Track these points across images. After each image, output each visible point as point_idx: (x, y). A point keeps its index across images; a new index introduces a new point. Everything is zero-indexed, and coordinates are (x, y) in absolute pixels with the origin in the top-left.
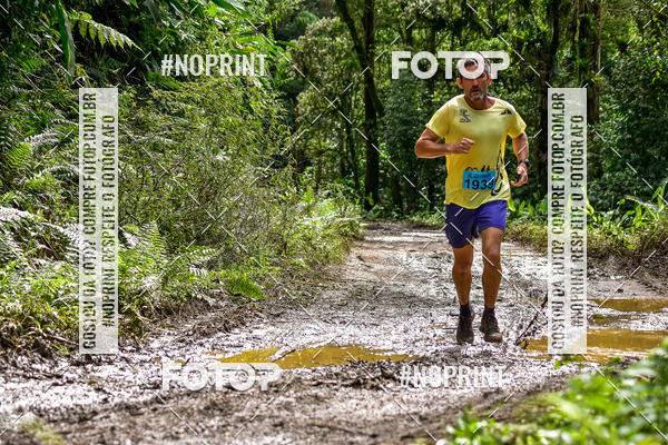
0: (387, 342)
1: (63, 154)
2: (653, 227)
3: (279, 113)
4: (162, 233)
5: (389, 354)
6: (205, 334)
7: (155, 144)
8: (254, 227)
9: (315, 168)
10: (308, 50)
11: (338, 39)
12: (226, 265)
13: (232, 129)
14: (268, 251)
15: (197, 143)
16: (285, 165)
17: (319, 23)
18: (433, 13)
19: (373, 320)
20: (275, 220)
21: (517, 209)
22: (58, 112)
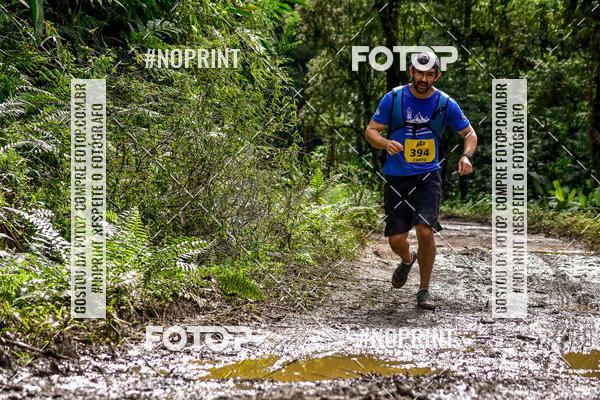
0: (406, 353)
1: (29, 127)
3: (284, 83)
4: (145, 222)
5: (408, 367)
7: (138, 117)
8: (252, 215)
9: (326, 147)
10: (320, 9)
12: (220, 260)
13: (230, 100)
14: (268, 244)
15: (188, 117)
16: (290, 144)
20: (278, 208)
21: (566, 197)
22: (24, 78)
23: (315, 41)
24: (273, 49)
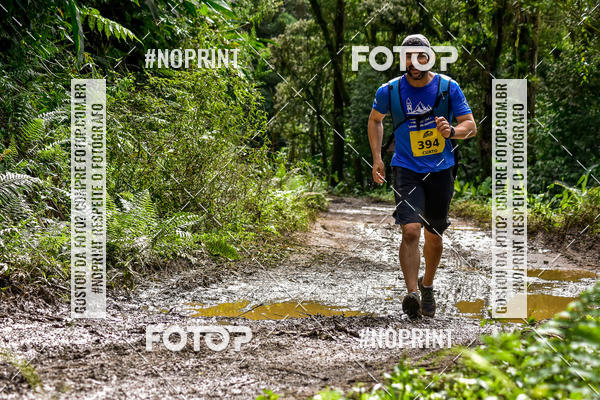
0: (343, 300)
2: (576, 209)
3: (258, 100)
4: (154, 201)
6: (187, 288)
7: (150, 123)
8: (233, 197)
9: (289, 148)
10: (286, 47)
11: (312, 38)
12: (208, 229)
13: (218, 112)
14: (244, 219)
15: (186, 124)
16: (262, 145)
17: (297, 24)
18: (395, 18)
19: (332, 281)
20: (252, 192)
21: (462, 189)
23: (282, 70)
24: (250, 75)
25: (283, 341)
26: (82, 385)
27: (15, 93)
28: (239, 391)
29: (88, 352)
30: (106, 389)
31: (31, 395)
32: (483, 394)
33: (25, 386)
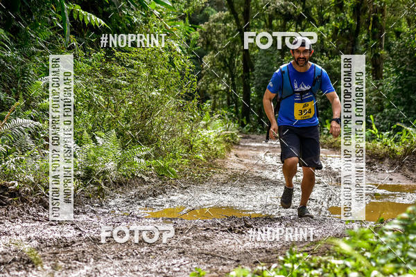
0: (250, 206)
2: (412, 142)
3: (190, 68)
4: (118, 137)
5: (251, 213)
6: (141, 198)
7: (116, 84)
8: (173, 135)
9: (212, 101)
10: (210, 31)
11: (228, 25)
12: (156, 157)
13: (163, 76)
14: (181, 150)
15: (141, 84)
16: (193, 99)
17: (217, 15)
18: (285, 11)
19: (243, 193)
20: (186, 132)
23: (207, 47)
24: (185, 51)
25: (208, 234)
26: (70, 265)
27: (22, 63)
28: (178, 269)
29: (74, 242)
30: (86, 268)
31: (34, 272)
32: (348, 271)
33: (30, 266)
